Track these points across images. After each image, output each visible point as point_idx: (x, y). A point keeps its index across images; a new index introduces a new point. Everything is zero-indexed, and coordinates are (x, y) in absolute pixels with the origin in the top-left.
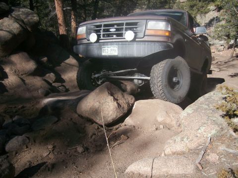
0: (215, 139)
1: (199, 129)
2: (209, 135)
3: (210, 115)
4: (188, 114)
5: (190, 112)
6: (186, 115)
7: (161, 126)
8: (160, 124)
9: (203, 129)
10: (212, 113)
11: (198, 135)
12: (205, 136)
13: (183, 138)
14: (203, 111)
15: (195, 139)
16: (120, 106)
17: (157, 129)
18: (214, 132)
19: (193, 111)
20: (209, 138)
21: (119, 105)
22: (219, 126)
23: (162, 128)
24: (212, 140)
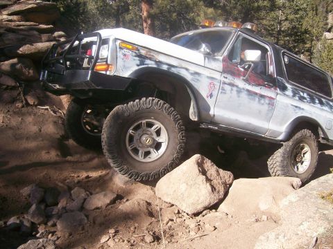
0: (324, 240)
1: (302, 224)
2: (315, 235)
3: (321, 206)
4: (291, 203)
5: (294, 200)
6: (287, 203)
7: (264, 218)
8: (263, 213)
9: (306, 225)
10: (324, 204)
11: (299, 233)
12: (309, 235)
13: (278, 235)
14: (312, 200)
15: (295, 238)
16: (215, 189)
17: (257, 221)
18: (321, 230)
19: (298, 198)
20: (315, 239)
21: (213, 188)
22: (329, 223)
23: (266, 219)
24: (318, 242)
